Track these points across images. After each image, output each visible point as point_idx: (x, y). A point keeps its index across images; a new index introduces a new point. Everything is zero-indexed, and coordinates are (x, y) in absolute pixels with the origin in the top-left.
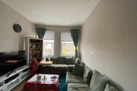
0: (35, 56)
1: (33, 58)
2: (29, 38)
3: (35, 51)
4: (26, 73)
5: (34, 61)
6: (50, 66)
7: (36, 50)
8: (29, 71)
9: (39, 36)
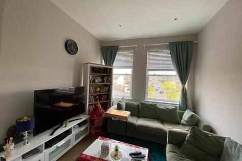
0: (99, 98)
1: (96, 100)
2: (89, 65)
3: (99, 89)
4: (82, 129)
5: (96, 107)
6: (125, 120)
7: (100, 87)
8: (88, 125)
9: (106, 62)
